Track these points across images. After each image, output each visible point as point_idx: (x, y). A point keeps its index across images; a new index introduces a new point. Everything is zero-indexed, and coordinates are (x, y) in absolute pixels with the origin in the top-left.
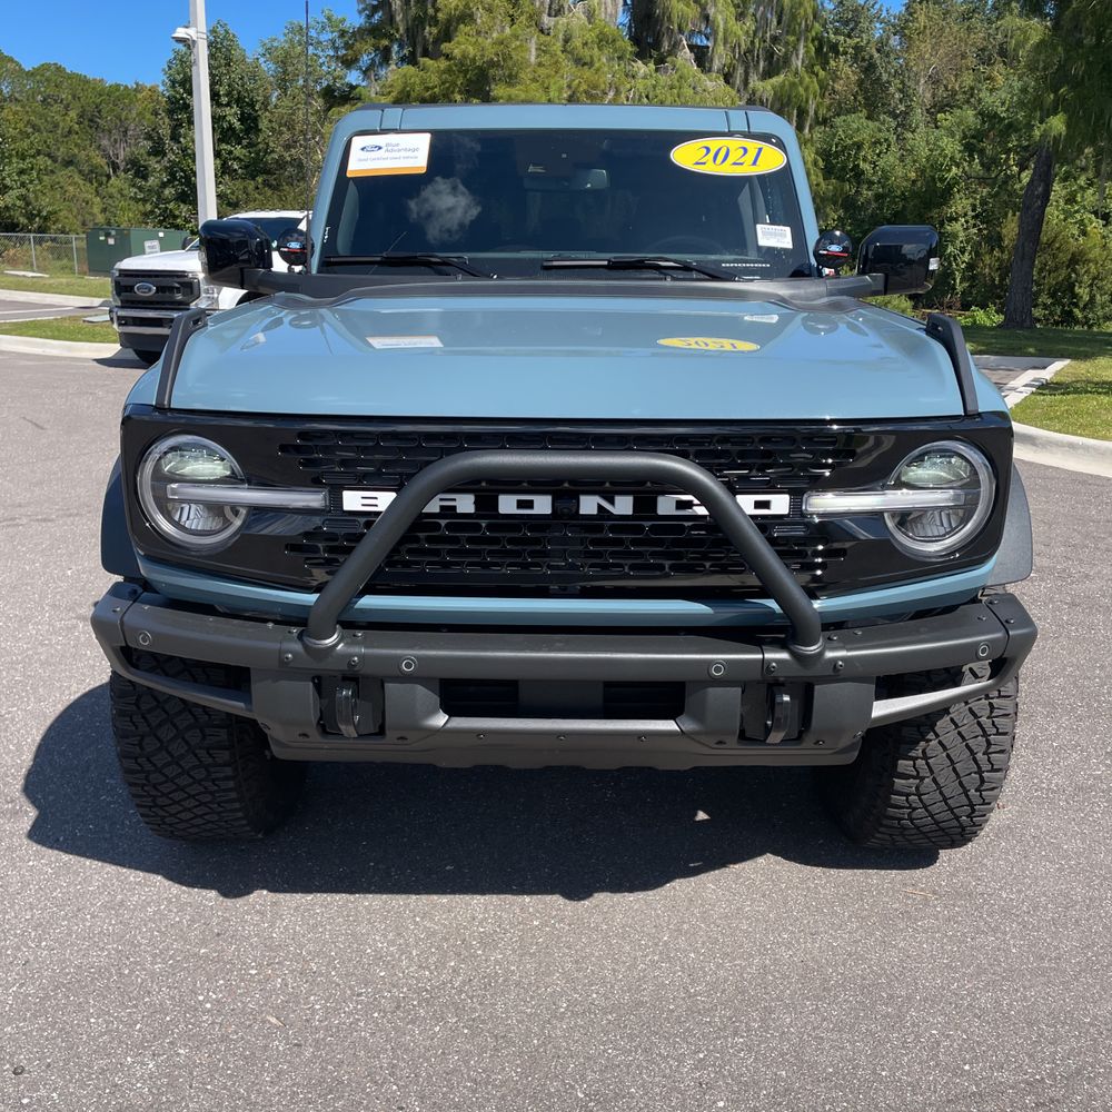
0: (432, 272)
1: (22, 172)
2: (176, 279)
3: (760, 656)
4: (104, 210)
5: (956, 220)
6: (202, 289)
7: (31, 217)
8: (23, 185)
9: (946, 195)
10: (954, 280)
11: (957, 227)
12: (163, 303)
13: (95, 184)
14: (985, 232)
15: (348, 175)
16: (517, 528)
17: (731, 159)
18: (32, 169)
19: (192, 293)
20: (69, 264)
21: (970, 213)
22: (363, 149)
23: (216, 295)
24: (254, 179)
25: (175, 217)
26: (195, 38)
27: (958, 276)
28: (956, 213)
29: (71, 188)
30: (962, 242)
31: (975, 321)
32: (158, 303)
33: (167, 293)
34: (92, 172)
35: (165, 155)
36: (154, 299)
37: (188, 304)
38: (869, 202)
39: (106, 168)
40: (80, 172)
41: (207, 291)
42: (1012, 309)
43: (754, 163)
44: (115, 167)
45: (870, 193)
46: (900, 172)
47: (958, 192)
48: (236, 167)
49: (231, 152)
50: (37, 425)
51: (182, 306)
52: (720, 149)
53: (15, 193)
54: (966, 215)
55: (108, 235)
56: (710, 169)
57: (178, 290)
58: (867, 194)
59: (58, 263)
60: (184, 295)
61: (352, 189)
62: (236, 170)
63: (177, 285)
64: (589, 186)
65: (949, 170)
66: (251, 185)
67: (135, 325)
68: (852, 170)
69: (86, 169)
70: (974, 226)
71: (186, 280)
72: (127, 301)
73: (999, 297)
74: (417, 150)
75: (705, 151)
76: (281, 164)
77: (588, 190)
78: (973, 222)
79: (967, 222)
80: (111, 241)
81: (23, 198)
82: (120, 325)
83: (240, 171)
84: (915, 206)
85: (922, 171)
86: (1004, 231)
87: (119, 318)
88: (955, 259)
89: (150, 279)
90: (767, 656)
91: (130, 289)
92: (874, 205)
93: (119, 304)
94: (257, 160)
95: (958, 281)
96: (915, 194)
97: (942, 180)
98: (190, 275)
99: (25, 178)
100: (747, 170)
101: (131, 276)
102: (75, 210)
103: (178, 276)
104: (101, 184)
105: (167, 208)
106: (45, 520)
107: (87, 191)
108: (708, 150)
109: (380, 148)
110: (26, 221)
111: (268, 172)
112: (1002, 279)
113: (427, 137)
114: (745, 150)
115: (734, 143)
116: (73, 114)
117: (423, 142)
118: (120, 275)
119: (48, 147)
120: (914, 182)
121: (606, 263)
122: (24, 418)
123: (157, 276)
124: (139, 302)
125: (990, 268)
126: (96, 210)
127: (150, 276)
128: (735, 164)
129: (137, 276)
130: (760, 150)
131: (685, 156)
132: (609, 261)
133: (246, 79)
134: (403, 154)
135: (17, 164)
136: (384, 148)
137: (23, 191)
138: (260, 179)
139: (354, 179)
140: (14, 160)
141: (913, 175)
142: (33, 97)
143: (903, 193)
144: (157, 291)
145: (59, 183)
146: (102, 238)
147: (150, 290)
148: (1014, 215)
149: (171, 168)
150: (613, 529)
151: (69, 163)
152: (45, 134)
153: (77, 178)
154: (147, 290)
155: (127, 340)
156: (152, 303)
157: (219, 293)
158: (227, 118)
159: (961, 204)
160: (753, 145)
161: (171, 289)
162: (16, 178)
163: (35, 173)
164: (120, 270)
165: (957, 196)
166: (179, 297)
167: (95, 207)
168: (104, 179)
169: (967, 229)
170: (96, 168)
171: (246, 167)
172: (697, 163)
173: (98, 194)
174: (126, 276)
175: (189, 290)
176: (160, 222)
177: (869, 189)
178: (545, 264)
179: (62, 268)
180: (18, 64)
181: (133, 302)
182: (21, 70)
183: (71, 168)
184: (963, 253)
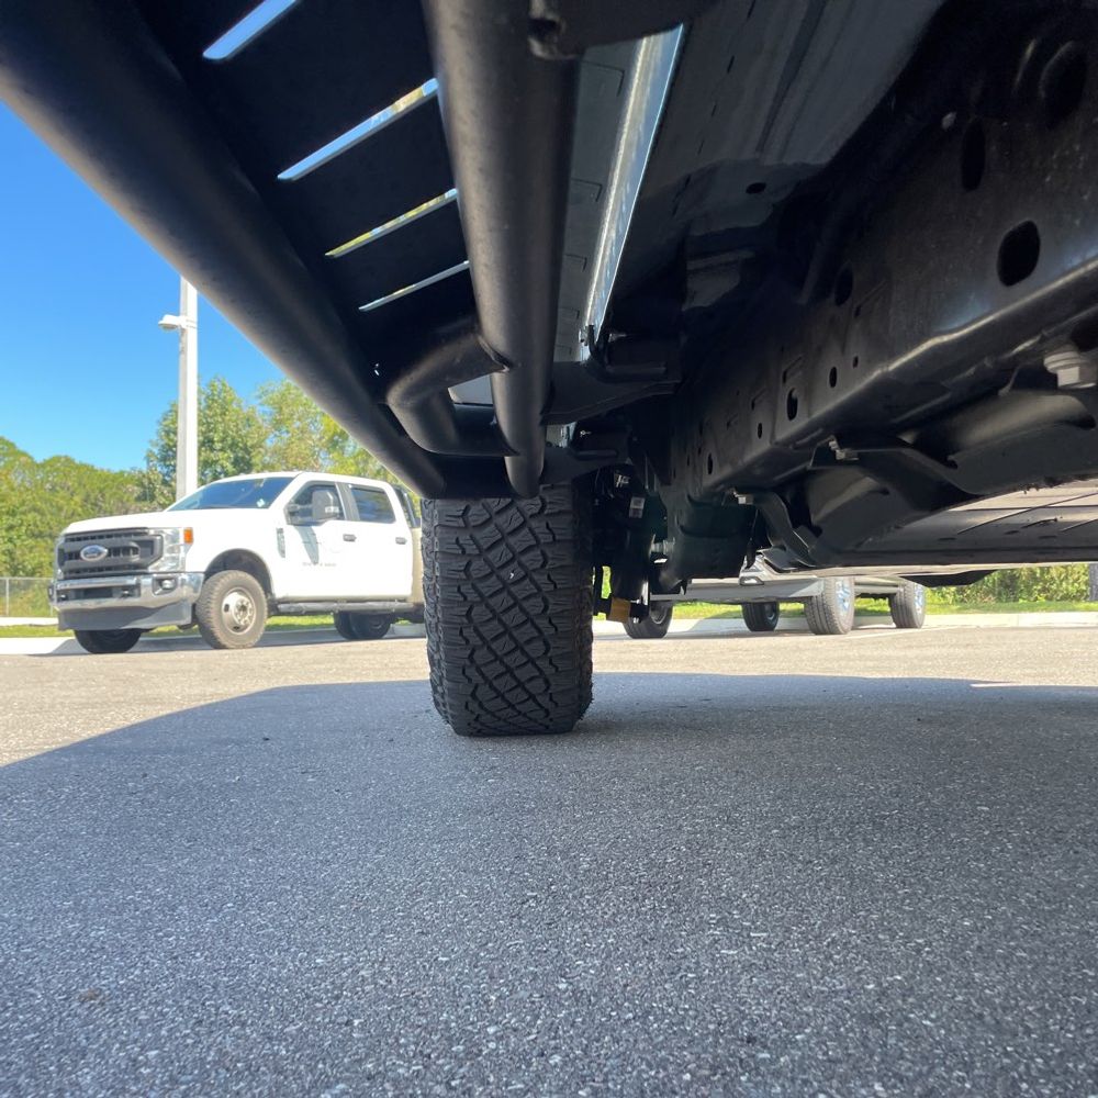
2: (133, 537)
6: (165, 548)
12: (117, 568)
19: (152, 553)
23: (182, 555)
26: (183, 327)
32: (109, 568)
33: (121, 556)
36: (104, 564)
37: (146, 567)
41: (172, 551)
51: (138, 570)
57: (135, 551)
60: (141, 557)
63: (134, 545)
67: (78, 598)
71: (146, 538)
72: (71, 571)
82: (59, 601)
87: (59, 593)
89: (101, 541)
91: (76, 555)
93: (61, 576)
98: (152, 532)
99: (13, 534)
101: (79, 539)
103: (136, 534)
116: (77, 499)
118: (66, 541)
119: (51, 528)
123: (110, 536)
124: (86, 570)
127: (101, 537)
129: (86, 539)
133: (240, 426)
137: (10, 546)
142: (42, 485)
144: (109, 555)
147: (100, 553)
152: (49, 517)
154: (97, 554)
155: (68, 620)
156: (100, 569)
157: (186, 553)
158: (221, 462)
161: (126, 550)
164: (67, 535)
166: (135, 559)
174: (73, 540)
175: (149, 550)
180: (30, 457)
181: (78, 571)
182: (34, 463)
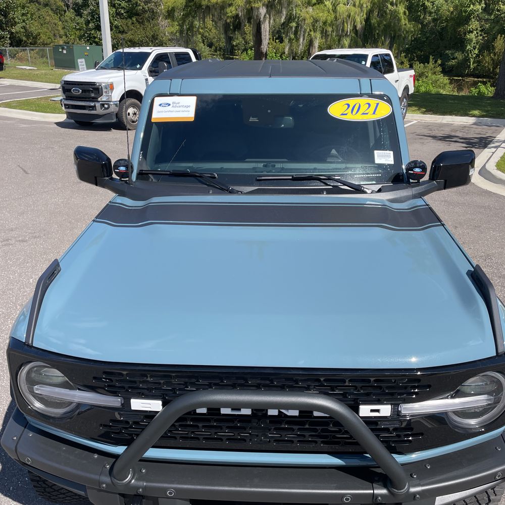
0: (197, 181)
1: (23, 15)
2: (91, 86)
3: (372, 491)
4: (64, 28)
5: (472, 32)
6: (104, 91)
7: (28, 37)
8: (24, 21)
9: (467, 20)
10: (470, 63)
11: (472, 36)
12: (86, 98)
13: (59, 15)
14: (486, 38)
15: (152, 121)
16: (232, 421)
17: (361, 111)
18: (28, 13)
19: (99, 93)
20: (47, 61)
21: (479, 29)
22: (160, 105)
23: (110, 94)
24: (131, 18)
25: (95, 38)
27: (472, 60)
28: (472, 29)
29: (48, 18)
30: (474, 43)
31: (480, 91)
32: (83, 98)
33: (87, 94)
34: (57, 9)
35: (89, 6)
36: (81, 96)
37: (97, 99)
38: (429, 23)
39: (64, 7)
40: (52, 9)
41: (106, 92)
42: (499, 89)
43: (374, 113)
44: (68, 6)
45: (430, 18)
46: (445, 7)
47: (474, 17)
48: (123, 12)
49: (120, 5)
50: (25, 171)
51: (94, 99)
52: (355, 105)
53: (19, 25)
54: (477, 29)
55: (63, 49)
56: (350, 117)
57: (92, 92)
58: (429, 18)
59: (42, 60)
60: (95, 94)
61: (155, 129)
62: (122, 14)
63: (91, 89)
64: (283, 126)
65: (469, 7)
66: (130, 21)
67: (73, 108)
68: (422, 6)
69: (54, 7)
70: (481, 35)
71: (95, 86)
72: (68, 96)
73: (493, 78)
74: (189, 106)
75: (347, 106)
76: (144, 11)
77: (283, 128)
78: (480, 33)
79: (477, 33)
80: (65, 52)
81: (24, 28)
82: (65, 108)
83: (124, 14)
84: (452, 25)
85: (456, 7)
86: (496, 45)
87: (65, 105)
88: (471, 52)
89: (78, 86)
90: (376, 492)
91: (69, 90)
92: (432, 24)
93: (65, 97)
94: (133, 8)
95: (472, 63)
96: (452, 19)
97: (466, 12)
98: (98, 84)
100: (370, 117)
101: (70, 84)
102: (50, 29)
103: (92, 85)
104: (61, 15)
105: (91, 33)
106: (23, 241)
107: (55, 19)
108: (349, 105)
109: (169, 105)
110: (26, 39)
111: (137, 14)
112: (494, 68)
113: (194, 98)
114: (369, 105)
115: (363, 101)
117: (192, 101)
118: (64, 84)
120: (452, 12)
121: (291, 177)
122: (19, 166)
123: (82, 85)
124: (74, 97)
125: (488, 64)
126: (60, 28)
127: (78, 84)
128: (363, 114)
129: (72, 84)
130: (378, 104)
131: (336, 110)
132: (293, 177)
134: (181, 109)
135: (20, 11)
136: (172, 105)
138: (134, 19)
139: (155, 123)
140: (19, 9)
141: (452, 9)
143: (446, 18)
144: (82, 92)
145: (42, 15)
146: (60, 50)
147: (79, 91)
148: (501, 37)
149: (92, 13)
150: (287, 423)
151: (46, 5)
153: (50, 12)
155: (70, 115)
156: (80, 98)
157: (111, 93)
159: (474, 24)
160: (374, 102)
161: (89, 91)
162: (20, 18)
163: (29, 15)
164: (64, 81)
165: (473, 20)
166: (93, 95)
167: (59, 27)
168: (63, 12)
169: (477, 36)
170: (59, 7)
171: (127, 12)
172: (342, 114)
173: (60, 20)
174: (67, 84)
175: (97, 92)
176: (88, 40)
177: (430, 16)
178: (258, 178)
179: (43, 63)
181: (71, 97)
183: (47, 8)
184: (475, 49)
